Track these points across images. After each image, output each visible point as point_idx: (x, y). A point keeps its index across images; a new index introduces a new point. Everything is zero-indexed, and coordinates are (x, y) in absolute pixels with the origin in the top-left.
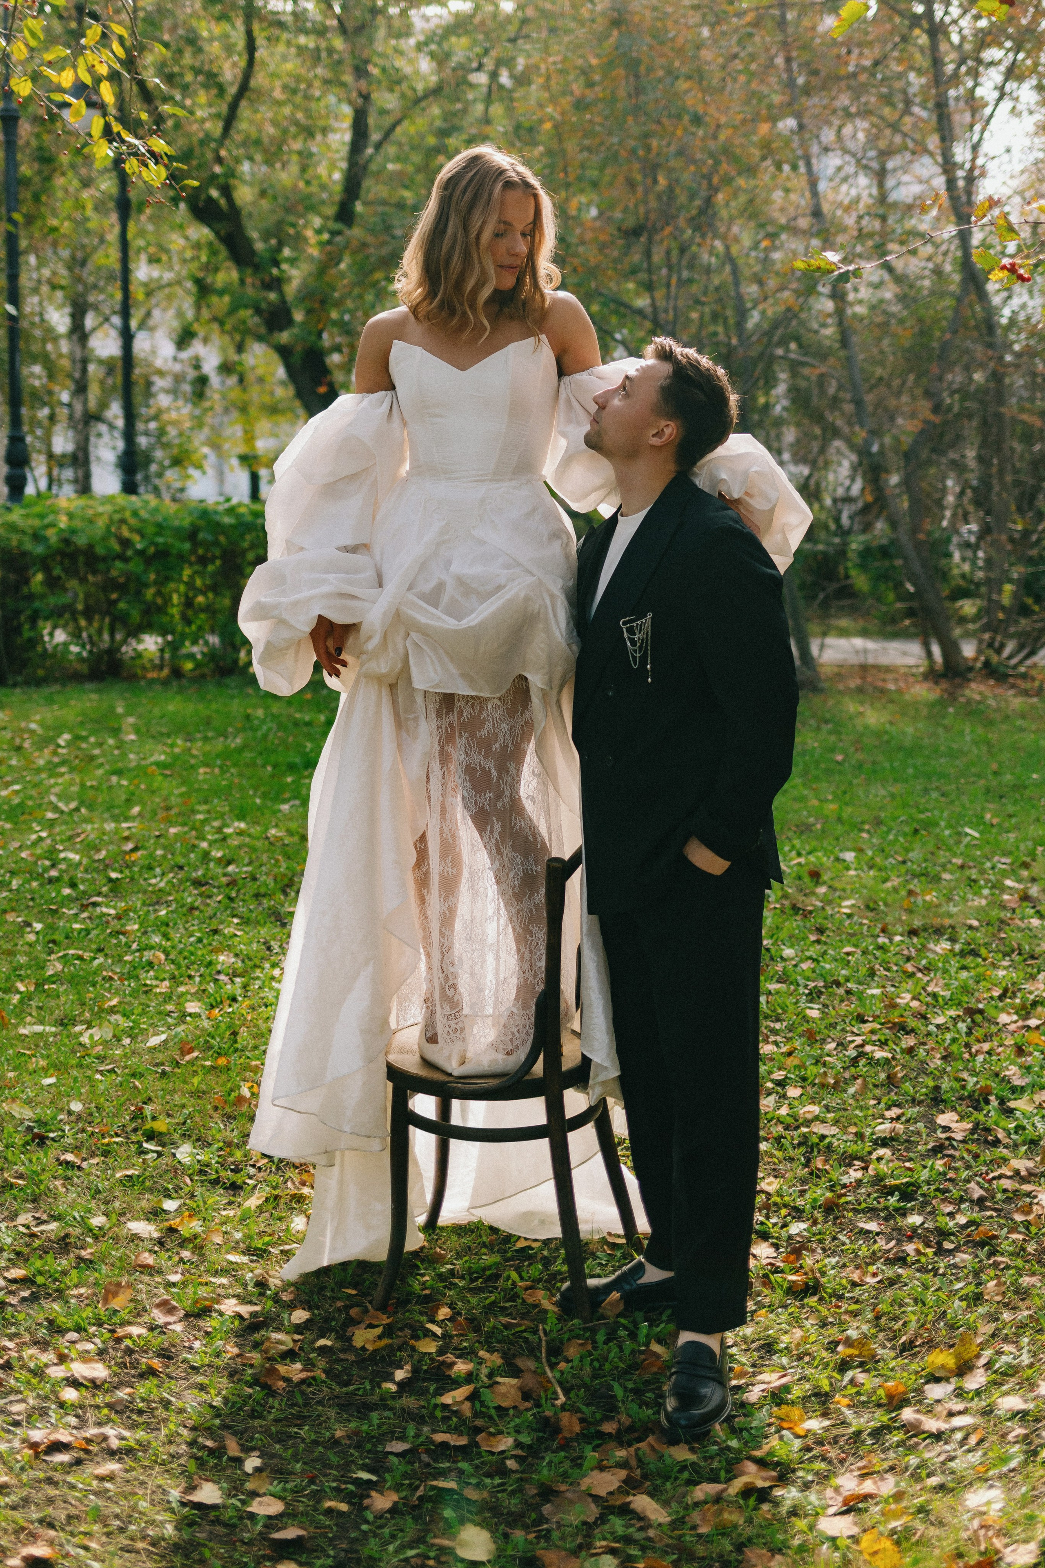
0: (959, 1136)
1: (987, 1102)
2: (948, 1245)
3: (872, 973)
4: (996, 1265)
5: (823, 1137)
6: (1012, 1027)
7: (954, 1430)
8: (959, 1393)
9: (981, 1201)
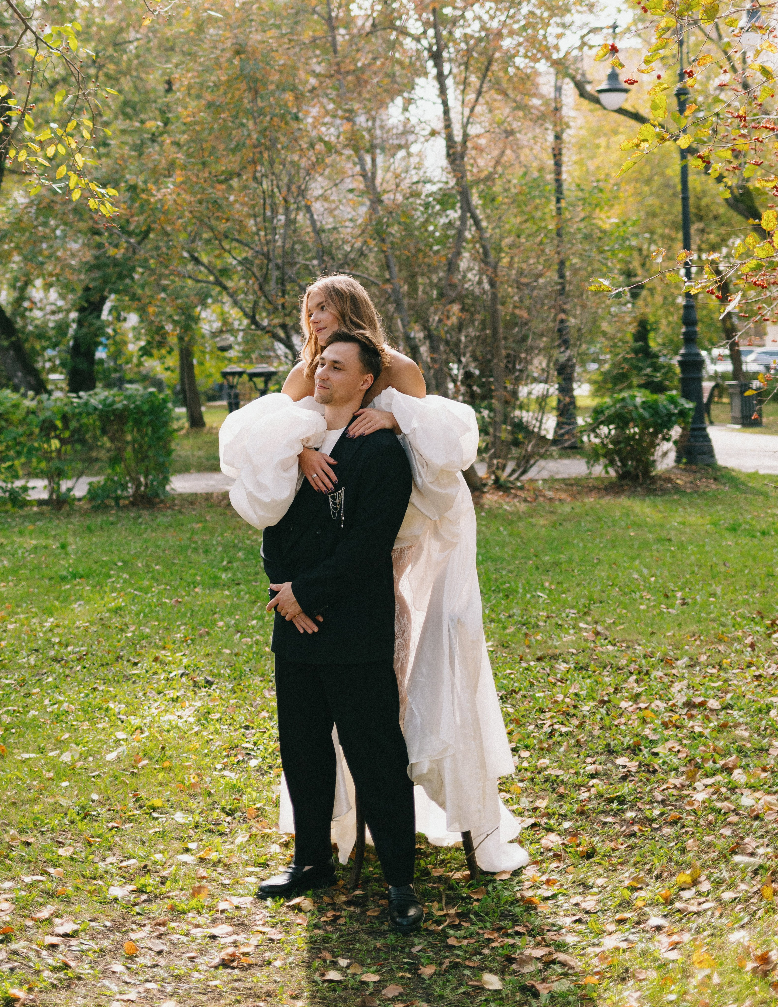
0: (634, 770)
1: (640, 750)
2: (655, 826)
3: (532, 685)
4: (687, 832)
5: (557, 776)
6: (630, 709)
7: (705, 911)
8: (699, 894)
9: (663, 802)
